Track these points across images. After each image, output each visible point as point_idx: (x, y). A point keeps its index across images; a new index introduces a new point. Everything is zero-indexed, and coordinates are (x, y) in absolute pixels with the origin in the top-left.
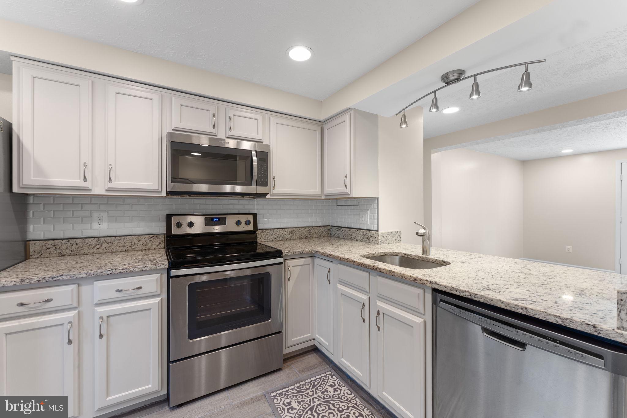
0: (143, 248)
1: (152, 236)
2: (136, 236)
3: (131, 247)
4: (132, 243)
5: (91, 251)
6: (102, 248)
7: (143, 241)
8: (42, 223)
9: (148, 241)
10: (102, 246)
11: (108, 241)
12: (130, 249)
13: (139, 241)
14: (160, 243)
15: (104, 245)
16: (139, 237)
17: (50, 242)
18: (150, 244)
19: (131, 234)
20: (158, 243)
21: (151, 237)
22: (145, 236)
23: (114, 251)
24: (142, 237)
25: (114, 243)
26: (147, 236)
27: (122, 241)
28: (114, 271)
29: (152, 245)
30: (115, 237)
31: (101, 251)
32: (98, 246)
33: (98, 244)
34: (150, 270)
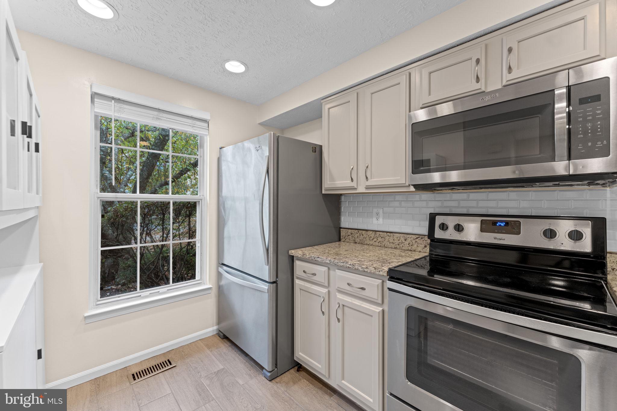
0: (410, 248)
1: (418, 236)
2: (403, 235)
3: (398, 245)
4: (400, 241)
5: (371, 243)
6: (378, 241)
7: (409, 240)
8: (347, 216)
9: (414, 241)
10: (377, 239)
11: (382, 236)
12: (398, 246)
13: (405, 240)
14: (426, 247)
15: (380, 239)
16: (406, 235)
17: (350, 231)
18: (415, 246)
19: (400, 231)
20: (423, 246)
21: (417, 238)
22: (411, 236)
23: (386, 246)
24: (408, 236)
25: (386, 238)
26: (413, 236)
27: (391, 238)
28: (345, 264)
29: (418, 247)
30: (387, 232)
31: (377, 244)
32: (375, 240)
33: (375, 237)
34: (370, 273)
